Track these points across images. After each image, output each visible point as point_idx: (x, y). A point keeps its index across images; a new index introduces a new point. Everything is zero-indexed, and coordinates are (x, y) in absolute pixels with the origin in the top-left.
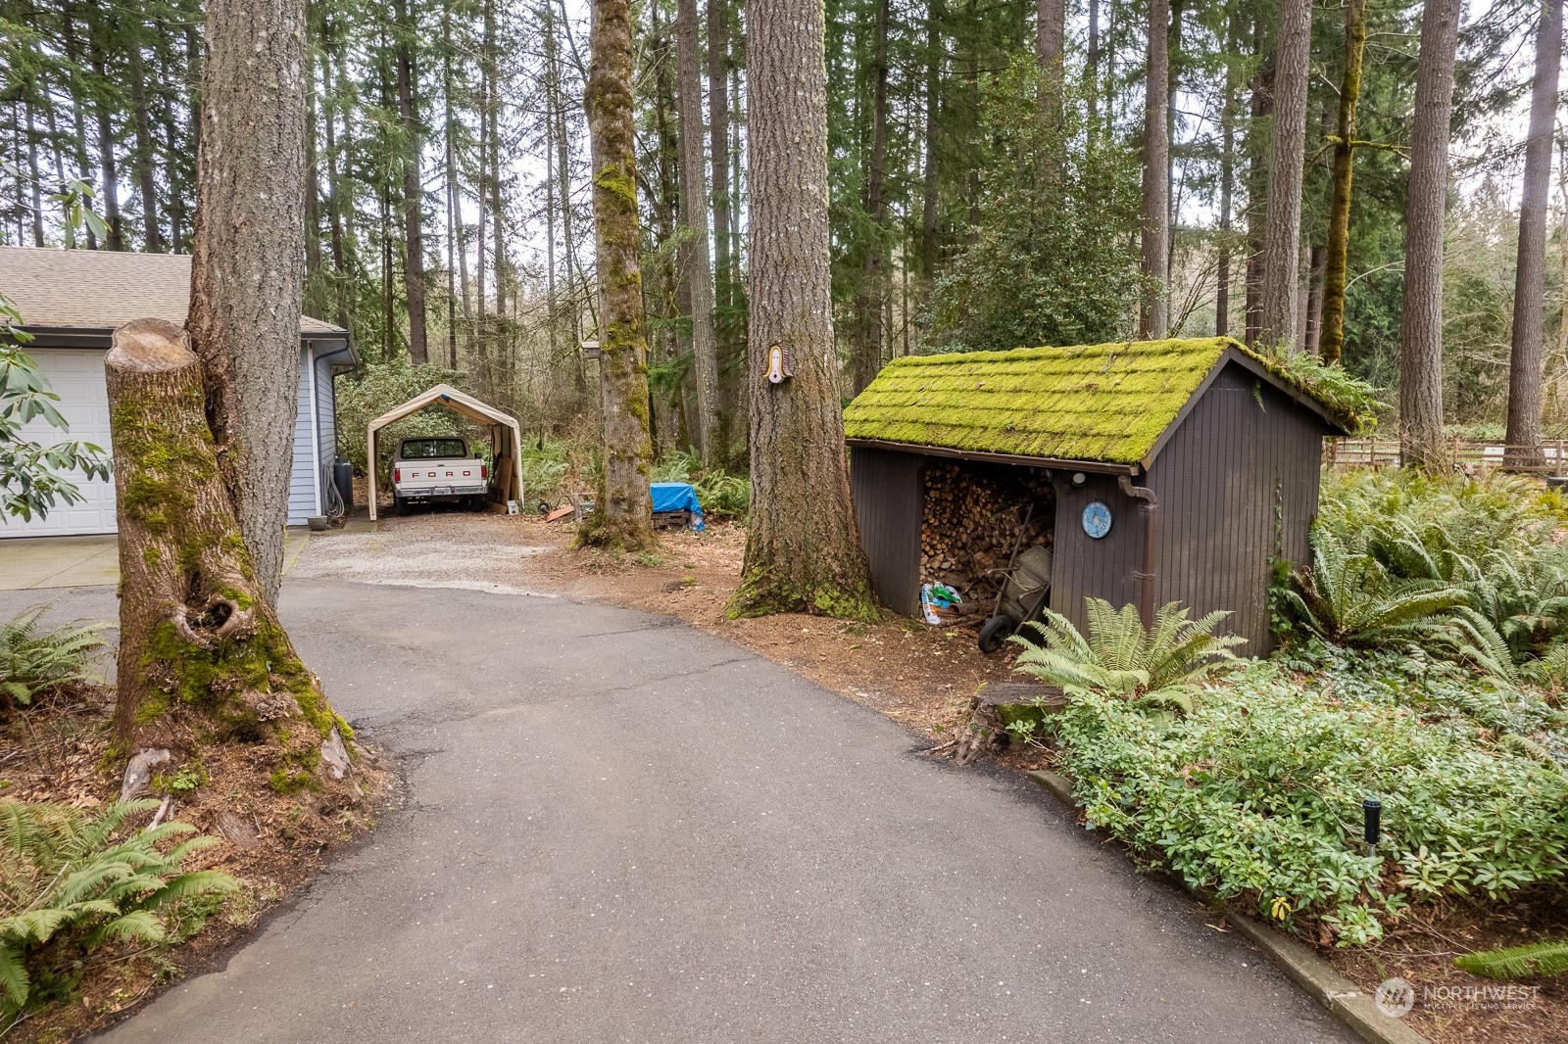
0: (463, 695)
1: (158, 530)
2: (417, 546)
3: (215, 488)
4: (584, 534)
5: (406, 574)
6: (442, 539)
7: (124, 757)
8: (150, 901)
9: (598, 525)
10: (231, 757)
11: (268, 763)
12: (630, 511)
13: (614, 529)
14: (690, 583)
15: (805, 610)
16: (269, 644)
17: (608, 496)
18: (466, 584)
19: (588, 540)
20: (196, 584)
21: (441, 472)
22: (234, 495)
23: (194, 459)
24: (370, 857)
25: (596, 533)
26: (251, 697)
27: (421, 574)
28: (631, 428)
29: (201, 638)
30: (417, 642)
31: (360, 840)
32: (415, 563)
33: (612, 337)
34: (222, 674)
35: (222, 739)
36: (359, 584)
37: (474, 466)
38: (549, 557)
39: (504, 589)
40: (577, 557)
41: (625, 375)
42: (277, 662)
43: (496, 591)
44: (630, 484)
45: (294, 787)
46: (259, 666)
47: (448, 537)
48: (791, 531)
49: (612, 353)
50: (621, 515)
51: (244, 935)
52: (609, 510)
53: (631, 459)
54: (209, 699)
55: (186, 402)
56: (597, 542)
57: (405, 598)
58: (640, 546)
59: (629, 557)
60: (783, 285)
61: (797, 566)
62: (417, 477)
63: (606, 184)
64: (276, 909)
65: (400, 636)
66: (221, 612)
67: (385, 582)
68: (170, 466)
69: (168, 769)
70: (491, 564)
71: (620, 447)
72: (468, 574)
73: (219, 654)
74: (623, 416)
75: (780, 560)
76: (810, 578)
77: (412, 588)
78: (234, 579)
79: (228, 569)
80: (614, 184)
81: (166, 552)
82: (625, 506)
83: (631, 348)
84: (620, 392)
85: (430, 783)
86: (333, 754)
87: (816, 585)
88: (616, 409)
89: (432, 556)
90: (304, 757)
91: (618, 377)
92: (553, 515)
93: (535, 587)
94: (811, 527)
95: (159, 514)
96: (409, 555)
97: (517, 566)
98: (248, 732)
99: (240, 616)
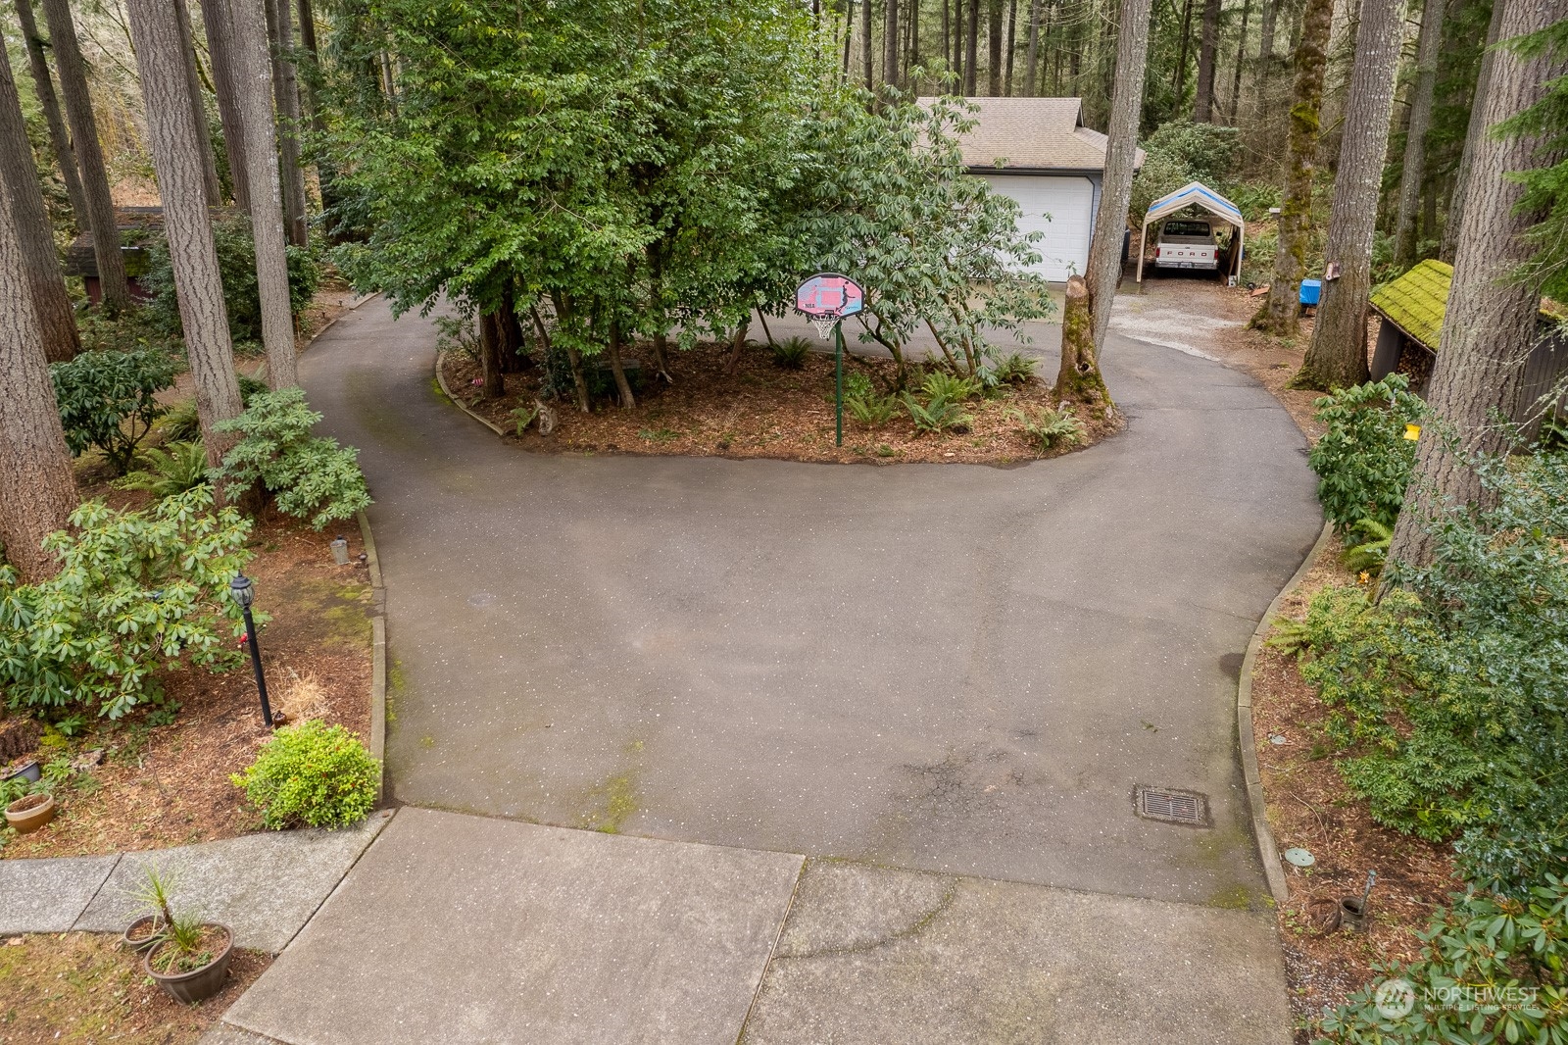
0: (1155, 401)
1: (1073, 342)
2: (1161, 311)
3: (1088, 330)
4: (1254, 321)
5: (1148, 333)
6: (1176, 307)
7: (1060, 401)
8: (1072, 433)
9: (1263, 317)
10: (1083, 406)
11: (1092, 410)
12: (1283, 311)
13: (1271, 321)
14: (1284, 366)
15: (1324, 391)
16: (1096, 377)
17: (1271, 302)
18: (1175, 345)
19: (1255, 325)
20: (1080, 358)
21: (1187, 252)
22: (1092, 331)
23: (1084, 322)
24: (1115, 440)
25: (1260, 322)
26: (1090, 391)
27: (1157, 335)
28: (1291, 263)
29: (1080, 373)
30: (1144, 375)
31: (1113, 435)
32: (1155, 326)
33: (1288, 208)
34: (1084, 384)
35: (1082, 401)
36: (1124, 337)
37: (1211, 250)
38: (1231, 332)
39: (1195, 352)
40: (1246, 335)
41: (1292, 231)
42: (1098, 382)
43: (1190, 352)
44: (1285, 296)
45: (1098, 418)
46: (1093, 383)
47: (1179, 306)
48: (1324, 352)
49: (1286, 217)
50: (1277, 313)
51: (1085, 448)
52: (1271, 310)
53: (1288, 281)
54: (1080, 390)
55: (1084, 306)
56: (1260, 328)
57: (1144, 350)
58: (1285, 333)
59: (1275, 339)
60: (1343, 231)
61: (1324, 369)
62: (1172, 253)
63: (1298, 114)
64: (1091, 445)
65: (1137, 371)
66: (1085, 367)
67: (1137, 338)
68: (1078, 324)
69: (1069, 406)
70: (1196, 332)
71: (1283, 273)
72: (1181, 338)
73: (1084, 378)
74: (1287, 255)
75: (1316, 365)
76: (1329, 375)
77: (1148, 344)
78: (1090, 357)
79: (1088, 353)
80: (1302, 115)
81: (1074, 348)
82: (1280, 308)
83: (1299, 216)
84: (1288, 241)
85: (1135, 425)
86: (1109, 411)
87: (1332, 380)
88: (1284, 251)
89: (1166, 322)
90: (1102, 410)
91: (1287, 232)
92: (1257, 292)
93: (1212, 352)
94: (1335, 351)
95: (1074, 338)
96: (1153, 319)
97: (1209, 336)
98: (1088, 401)
99: (1090, 368)
